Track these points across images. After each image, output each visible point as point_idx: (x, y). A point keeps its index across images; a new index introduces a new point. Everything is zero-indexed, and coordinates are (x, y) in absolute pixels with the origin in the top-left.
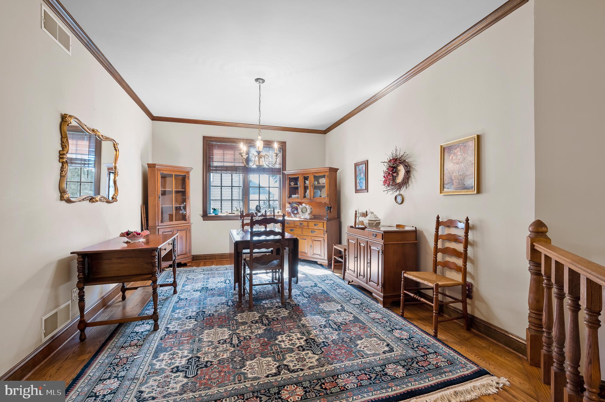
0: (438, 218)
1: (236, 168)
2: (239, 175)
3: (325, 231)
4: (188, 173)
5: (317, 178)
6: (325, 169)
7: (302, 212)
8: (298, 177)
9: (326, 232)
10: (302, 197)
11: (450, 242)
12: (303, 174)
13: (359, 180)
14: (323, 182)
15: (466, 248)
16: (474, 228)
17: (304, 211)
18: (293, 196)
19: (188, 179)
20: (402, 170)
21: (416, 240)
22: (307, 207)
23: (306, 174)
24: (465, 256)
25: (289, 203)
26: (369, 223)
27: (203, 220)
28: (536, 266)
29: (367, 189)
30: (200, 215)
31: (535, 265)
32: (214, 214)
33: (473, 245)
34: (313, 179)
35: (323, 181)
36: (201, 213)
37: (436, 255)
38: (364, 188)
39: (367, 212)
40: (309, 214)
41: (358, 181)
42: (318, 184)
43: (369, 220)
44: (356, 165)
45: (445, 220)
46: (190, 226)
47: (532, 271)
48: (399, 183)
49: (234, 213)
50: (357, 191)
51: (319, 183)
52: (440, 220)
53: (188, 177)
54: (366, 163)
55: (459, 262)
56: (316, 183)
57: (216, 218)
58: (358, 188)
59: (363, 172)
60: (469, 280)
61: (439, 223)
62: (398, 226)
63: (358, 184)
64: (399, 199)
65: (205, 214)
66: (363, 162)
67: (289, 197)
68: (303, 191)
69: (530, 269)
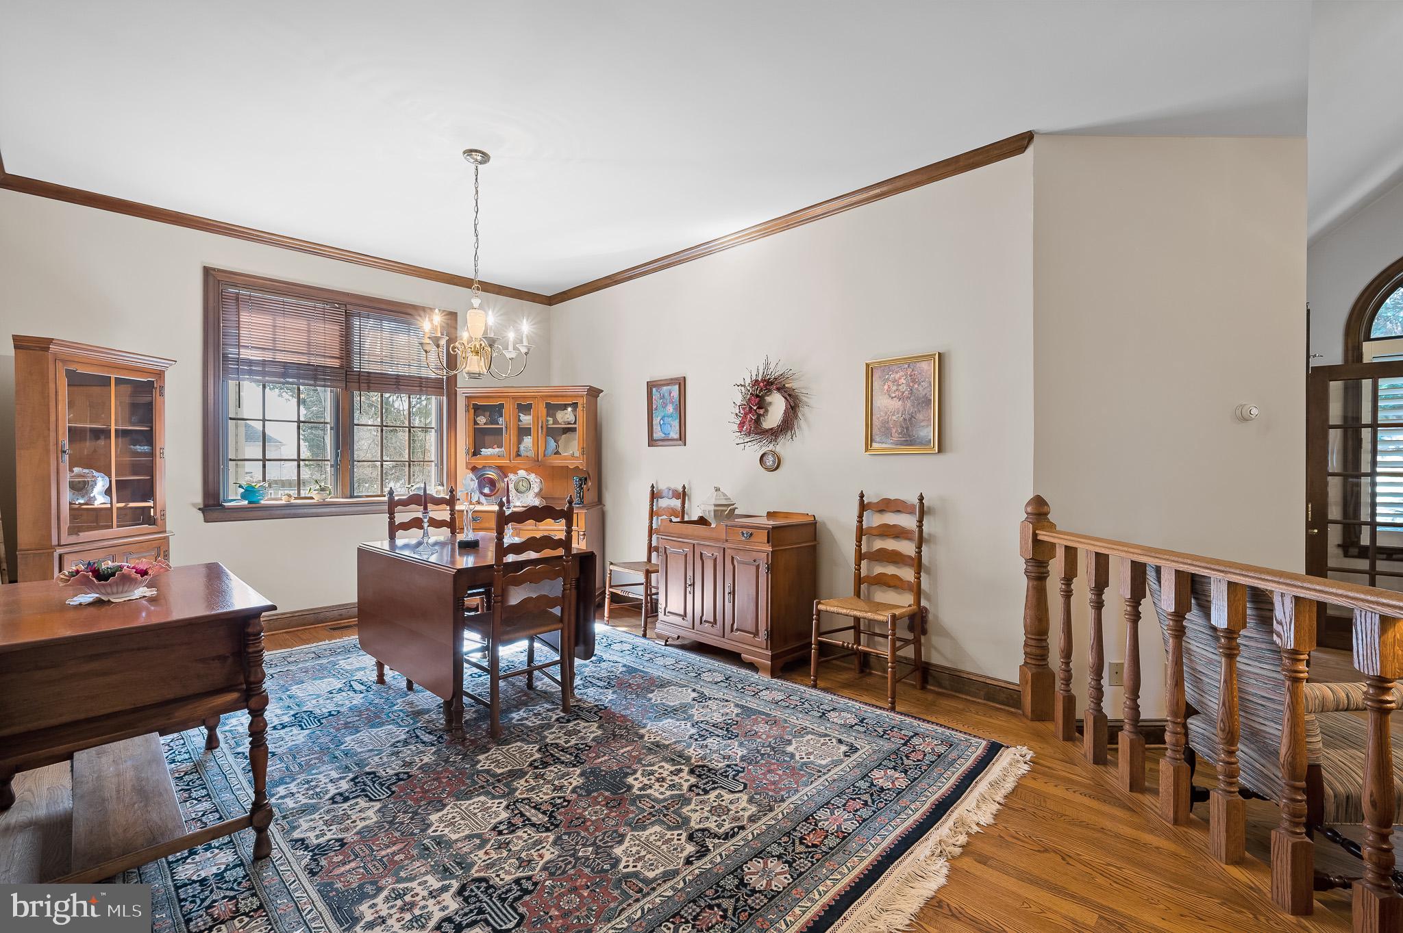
0: (862, 496)
1: (316, 370)
2: (325, 391)
3: (582, 533)
4: (160, 374)
5: (552, 409)
6: (577, 389)
7: (517, 490)
8: (502, 406)
9: (584, 535)
10: (513, 454)
11: (883, 540)
12: (514, 398)
13: (659, 418)
14: (566, 420)
15: (919, 547)
16: (931, 511)
17: (522, 488)
18: (484, 451)
19: (162, 394)
20: (777, 406)
21: (815, 540)
22: (532, 477)
23: (524, 397)
24: (917, 564)
25: (474, 469)
26: (715, 511)
27: (206, 521)
28: (1038, 566)
29: (682, 438)
30: (194, 505)
31: (1037, 564)
32: (246, 502)
33: (932, 539)
34: (543, 411)
35: (566, 416)
36: (199, 499)
37: (858, 565)
38: (674, 434)
39: (684, 487)
40: (537, 495)
41: (656, 421)
42: (553, 424)
43: (716, 505)
44: (651, 386)
45: (875, 500)
46: (167, 538)
47: (1033, 575)
48: (772, 429)
49: (312, 498)
50: (652, 442)
51: (556, 422)
52: (866, 500)
53: (162, 388)
54: (682, 383)
55: (908, 574)
56: (551, 422)
57: (251, 514)
58: (658, 434)
59: (672, 402)
60: (923, 603)
61: (863, 507)
62: (771, 515)
63: (656, 428)
64: (769, 461)
65: (211, 502)
66: (672, 379)
67: (475, 454)
68: (514, 439)
69: (1026, 572)
